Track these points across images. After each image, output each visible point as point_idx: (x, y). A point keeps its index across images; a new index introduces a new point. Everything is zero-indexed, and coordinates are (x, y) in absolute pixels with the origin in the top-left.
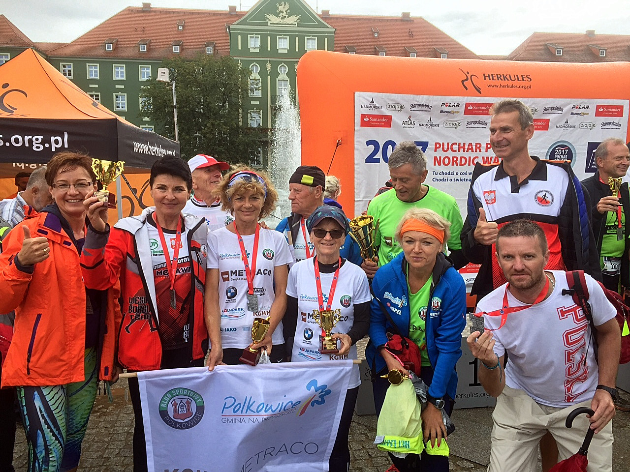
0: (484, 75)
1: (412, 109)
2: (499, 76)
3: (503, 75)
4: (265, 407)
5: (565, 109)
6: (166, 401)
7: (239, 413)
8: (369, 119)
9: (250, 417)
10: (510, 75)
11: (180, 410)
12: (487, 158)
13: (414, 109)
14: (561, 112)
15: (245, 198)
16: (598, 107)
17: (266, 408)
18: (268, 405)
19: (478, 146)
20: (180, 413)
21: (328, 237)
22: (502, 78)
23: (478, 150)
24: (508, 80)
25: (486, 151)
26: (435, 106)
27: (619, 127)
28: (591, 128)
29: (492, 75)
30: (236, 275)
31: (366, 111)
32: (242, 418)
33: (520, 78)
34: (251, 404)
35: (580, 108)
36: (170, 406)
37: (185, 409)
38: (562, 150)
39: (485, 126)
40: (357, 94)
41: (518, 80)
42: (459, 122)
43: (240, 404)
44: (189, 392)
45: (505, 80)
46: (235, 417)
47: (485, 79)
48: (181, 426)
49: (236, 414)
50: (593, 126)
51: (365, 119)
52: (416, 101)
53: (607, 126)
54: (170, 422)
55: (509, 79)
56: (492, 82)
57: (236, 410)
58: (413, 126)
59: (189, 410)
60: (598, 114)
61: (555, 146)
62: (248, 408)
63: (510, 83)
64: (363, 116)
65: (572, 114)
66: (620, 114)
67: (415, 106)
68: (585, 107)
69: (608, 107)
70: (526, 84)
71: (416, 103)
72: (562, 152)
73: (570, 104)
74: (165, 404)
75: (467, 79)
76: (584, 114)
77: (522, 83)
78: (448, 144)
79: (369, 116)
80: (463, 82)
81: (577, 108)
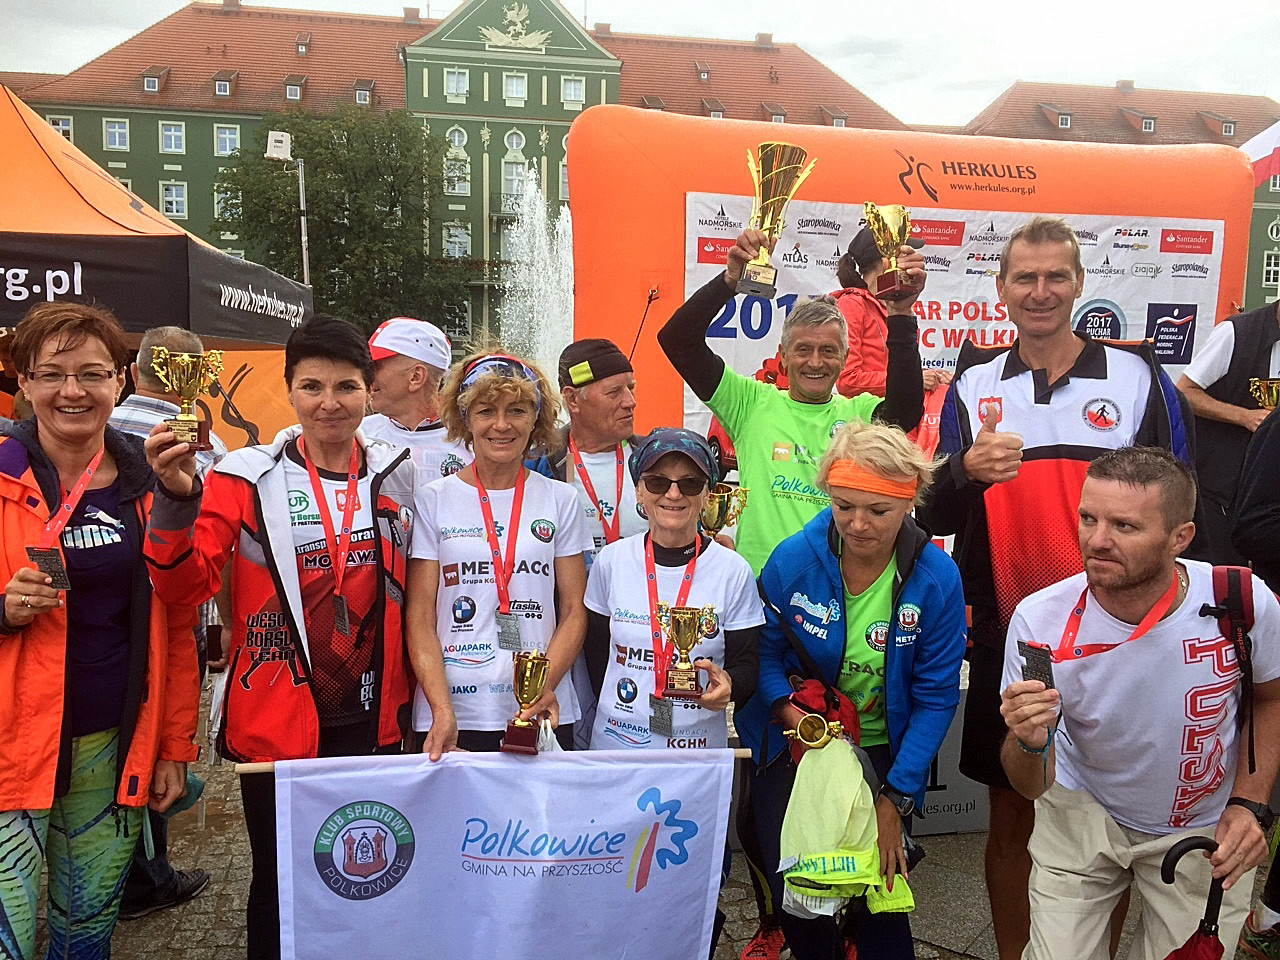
0: (944, 163)
1: (802, 229)
2: (973, 167)
3: (982, 166)
4: (549, 843)
5: (1102, 237)
6: (331, 832)
7: (494, 853)
8: (715, 248)
9: (515, 864)
10: (994, 166)
11: (359, 855)
12: (953, 331)
13: (805, 229)
14: (1095, 242)
15: (496, 410)
16: (1165, 233)
17: (551, 847)
18: (556, 839)
19: (935, 307)
20: (359, 862)
21: (673, 492)
22: (979, 170)
23: (934, 315)
24: (991, 175)
25: (951, 318)
26: (846, 225)
27: (1204, 275)
28: (1152, 274)
29: (959, 164)
30: (474, 573)
31: (709, 232)
32: (500, 864)
33: (1015, 173)
34: (519, 836)
35: (1130, 235)
36: (339, 842)
37: (370, 854)
38: (1100, 318)
39: (946, 268)
40: (691, 196)
41: (1011, 176)
43: (496, 835)
44: (384, 810)
45: (984, 175)
46: (485, 863)
47: (946, 172)
48: (359, 891)
49: (487, 856)
50: (1157, 270)
51: (706, 248)
52: (809, 213)
53: (1182, 272)
54: (337, 881)
55: (992, 173)
56: (958, 179)
57: (487, 847)
58: (803, 265)
59: (379, 855)
60: (1165, 247)
61: (1087, 310)
62: (514, 844)
63: (994, 181)
64: (702, 242)
65: (1116, 245)
66: (1207, 249)
67: (807, 223)
68: (1141, 233)
69: (1184, 233)
70: (1027, 184)
71: (809, 218)
72: (1101, 323)
73: (1110, 226)
74: (329, 837)
75: (910, 172)
76: (1140, 247)
77: (1017, 183)
79: (714, 242)
80: (901, 176)
81: (1124, 234)
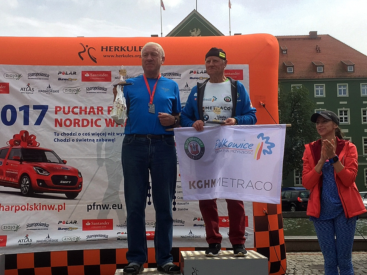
0: (102, 47)
1: (30, 77)
13: (32, 77)
14: (179, 77)
19: (100, 109)
23: (100, 113)
24: (125, 51)
25: (109, 114)
26: (51, 75)
29: (110, 47)
33: (138, 49)
35: (198, 72)
39: (105, 92)
41: (135, 50)
42: (78, 88)
45: (121, 51)
47: (102, 50)
52: (33, 70)
56: (109, 53)
58: (32, 92)
65: (191, 78)
66: (240, 77)
67: (33, 75)
68: (203, 72)
71: (33, 72)
73: (187, 69)
75: (84, 51)
76: (203, 78)
77: (138, 53)
78: (69, 108)
80: (79, 53)
81: (195, 73)
